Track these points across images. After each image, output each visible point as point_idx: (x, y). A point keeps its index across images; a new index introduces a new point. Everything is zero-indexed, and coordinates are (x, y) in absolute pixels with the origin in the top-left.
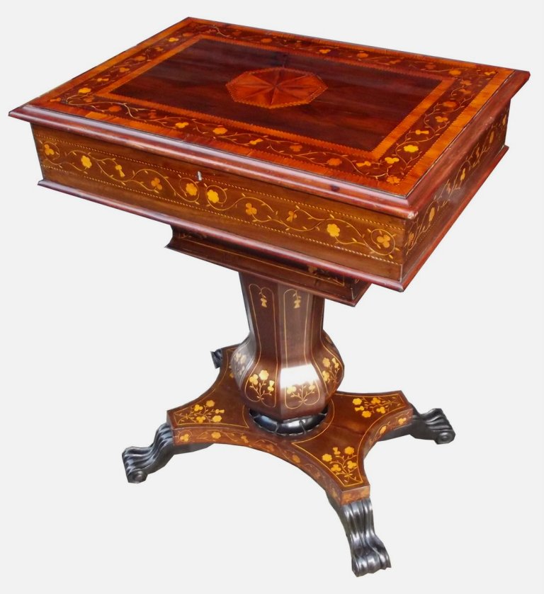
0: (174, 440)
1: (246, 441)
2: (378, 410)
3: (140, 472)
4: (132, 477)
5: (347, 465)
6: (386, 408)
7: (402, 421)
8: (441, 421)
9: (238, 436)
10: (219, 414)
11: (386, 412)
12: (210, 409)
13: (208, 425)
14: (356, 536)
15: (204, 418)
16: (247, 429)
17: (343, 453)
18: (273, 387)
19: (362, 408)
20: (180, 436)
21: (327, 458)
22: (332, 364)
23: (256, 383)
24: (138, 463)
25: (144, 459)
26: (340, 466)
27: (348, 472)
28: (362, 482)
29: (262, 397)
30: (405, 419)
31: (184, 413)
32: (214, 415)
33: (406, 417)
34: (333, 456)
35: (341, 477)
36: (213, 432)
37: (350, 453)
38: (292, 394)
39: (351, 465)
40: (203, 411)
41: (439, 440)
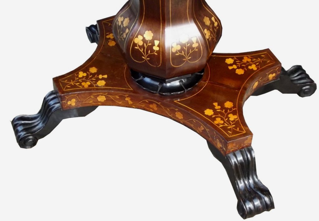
0: (62, 105)
1: (130, 102)
2: (250, 67)
3: (31, 137)
4: (23, 143)
5: (229, 118)
6: (257, 66)
7: (271, 76)
8: (303, 76)
9: (122, 98)
10: (103, 79)
11: (258, 69)
12: (94, 75)
13: (94, 89)
14: (241, 183)
15: (89, 83)
16: (131, 91)
17: (223, 107)
18: (159, 46)
19: (235, 67)
20: (67, 101)
21: (209, 112)
22: (212, 23)
23: (141, 43)
24: (28, 129)
25: (33, 125)
26: (222, 119)
27: (230, 124)
28: (245, 132)
29: (147, 57)
30: (274, 75)
31: (69, 80)
32: (98, 79)
33: (275, 72)
34: (214, 110)
35: (225, 128)
36: (98, 95)
37: (229, 107)
38: (176, 52)
39: (232, 117)
40: (87, 77)
41: (302, 93)
